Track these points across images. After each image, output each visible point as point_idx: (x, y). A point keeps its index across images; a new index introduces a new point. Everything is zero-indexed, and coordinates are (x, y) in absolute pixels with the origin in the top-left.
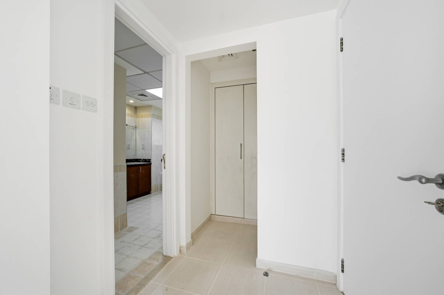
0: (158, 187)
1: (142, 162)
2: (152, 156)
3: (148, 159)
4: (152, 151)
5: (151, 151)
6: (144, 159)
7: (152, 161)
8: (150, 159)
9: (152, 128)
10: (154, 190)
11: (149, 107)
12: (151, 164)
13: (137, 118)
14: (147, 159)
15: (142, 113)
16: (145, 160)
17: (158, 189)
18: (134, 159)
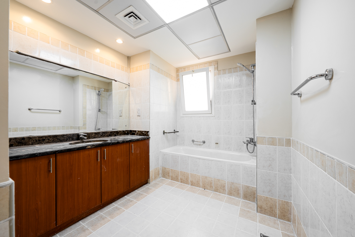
0: (159, 172)
1: (137, 135)
2: (150, 127)
3: (145, 132)
4: (151, 118)
5: (149, 119)
6: (140, 131)
7: (151, 135)
8: (148, 132)
9: (150, 85)
10: (153, 177)
11: (147, 52)
12: (148, 139)
13: (130, 72)
14: (143, 131)
15: (136, 64)
16: (141, 133)
17: (159, 174)
18: (126, 131)
